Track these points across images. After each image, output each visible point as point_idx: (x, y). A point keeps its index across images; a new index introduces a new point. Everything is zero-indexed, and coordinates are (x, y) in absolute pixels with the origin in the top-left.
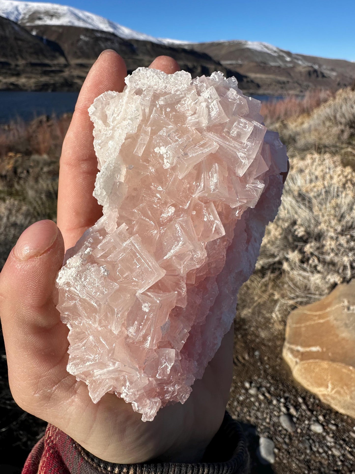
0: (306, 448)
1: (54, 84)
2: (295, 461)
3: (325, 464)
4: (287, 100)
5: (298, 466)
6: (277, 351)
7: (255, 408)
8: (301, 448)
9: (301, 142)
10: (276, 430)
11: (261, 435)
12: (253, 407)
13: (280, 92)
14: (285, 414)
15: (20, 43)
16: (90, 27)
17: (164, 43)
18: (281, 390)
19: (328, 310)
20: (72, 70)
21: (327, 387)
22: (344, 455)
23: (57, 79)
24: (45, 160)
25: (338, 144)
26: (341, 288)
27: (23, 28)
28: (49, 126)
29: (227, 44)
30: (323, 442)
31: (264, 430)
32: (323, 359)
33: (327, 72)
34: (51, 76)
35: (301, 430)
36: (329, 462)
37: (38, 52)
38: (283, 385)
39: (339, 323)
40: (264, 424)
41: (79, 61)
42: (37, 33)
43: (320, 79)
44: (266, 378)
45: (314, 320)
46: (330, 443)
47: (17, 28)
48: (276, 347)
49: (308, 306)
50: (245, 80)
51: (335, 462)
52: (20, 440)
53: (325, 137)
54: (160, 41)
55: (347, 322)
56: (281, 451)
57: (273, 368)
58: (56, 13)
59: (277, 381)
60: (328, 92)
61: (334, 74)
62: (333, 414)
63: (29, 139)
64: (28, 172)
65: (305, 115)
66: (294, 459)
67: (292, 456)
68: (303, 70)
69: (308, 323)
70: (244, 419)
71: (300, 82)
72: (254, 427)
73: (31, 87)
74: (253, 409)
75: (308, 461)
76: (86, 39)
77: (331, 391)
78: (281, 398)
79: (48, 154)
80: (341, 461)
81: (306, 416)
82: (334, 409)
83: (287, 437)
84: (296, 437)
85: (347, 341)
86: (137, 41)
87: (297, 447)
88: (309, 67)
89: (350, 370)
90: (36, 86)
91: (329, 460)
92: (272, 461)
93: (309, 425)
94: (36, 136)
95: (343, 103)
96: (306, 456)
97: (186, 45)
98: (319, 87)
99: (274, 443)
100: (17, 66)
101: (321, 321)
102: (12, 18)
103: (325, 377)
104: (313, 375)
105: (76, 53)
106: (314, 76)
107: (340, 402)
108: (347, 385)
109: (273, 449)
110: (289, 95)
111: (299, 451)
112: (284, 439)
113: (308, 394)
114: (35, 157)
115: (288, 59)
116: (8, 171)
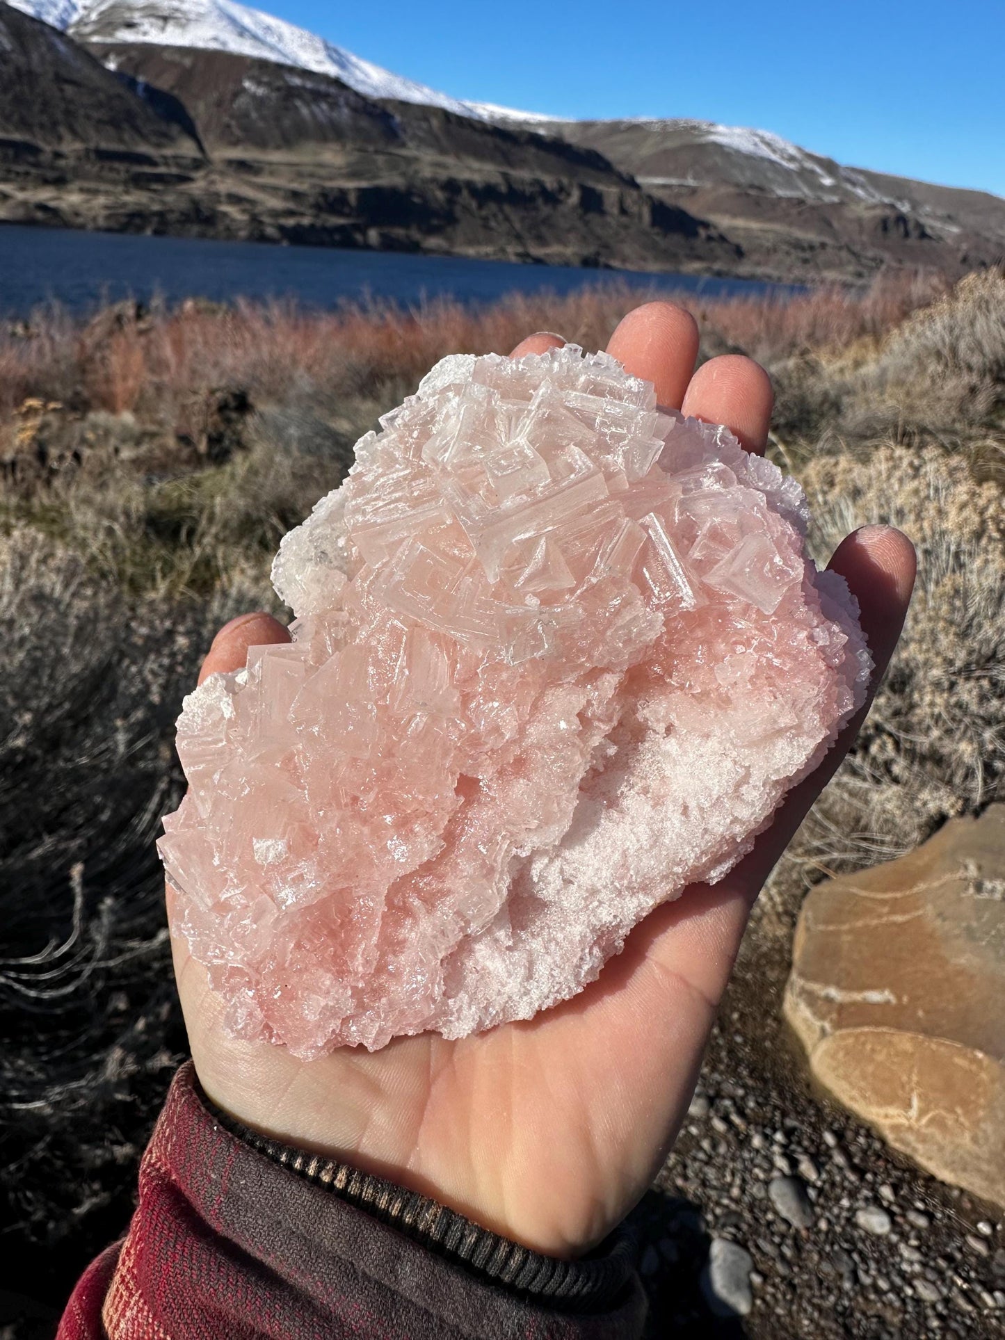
0: (841, 1276)
1: (161, 214)
2: (809, 1309)
3: (893, 1325)
4: (817, 297)
5: (817, 1325)
6: (767, 998)
7: (701, 1156)
8: (827, 1275)
9: (855, 415)
10: (756, 1219)
11: (714, 1234)
12: (693, 1152)
13: (798, 272)
14: (784, 1176)
15: (69, 90)
16: (273, 57)
17: (480, 116)
18: (776, 1107)
19: (922, 886)
20: (215, 177)
21: (909, 1106)
22: (947, 1301)
23: (172, 199)
24: (125, 427)
25: (958, 426)
26: (959, 828)
27: (81, 49)
28: (141, 333)
29: (657, 128)
30: (891, 1260)
31: (722, 1220)
32: (899, 1027)
33: (933, 225)
34: (155, 191)
35: (829, 1222)
36: (907, 1317)
37: (120, 120)
38: (781, 1094)
39: (948, 925)
40: (725, 1201)
41: (236, 153)
42: (120, 66)
43: (913, 241)
44: (734, 1072)
45: (880, 916)
46: (911, 1263)
47: (62, 47)
48: (764, 985)
49: (862, 875)
50: (702, 233)
51: (922, 1319)
52: (26, 1216)
53: (925, 402)
54: (470, 110)
55: (975, 924)
56: (770, 1281)
57: (755, 1044)
58: (177, 10)
59: (765, 1081)
60: (935, 281)
61: (955, 230)
62: (921, 1182)
63: (83, 366)
64: (77, 456)
65: (868, 339)
66: (805, 1304)
67: (801, 1297)
68: (867, 215)
69: (860, 924)
70: (668, 1185)
71: (857, 248)
72: (697, 1209)
73: (94, 219)
74: (695, 1159)
75: (847, 1313)
76: (261, 91)
77: (918, 1119)
78: (775, 1130)
79: (136, 410)
80: (940, 1316)
81: (846, 1184)
82: (925, 1170)
83: (789, 1242)
84: (815, 1243)
85: (972, 977)
86: (405, 105)
87: (815, 1273)
88: (885, 206)
89: (975, 1060)
90: (108, 217)
91: (906, 1312)
92: (744, 1308)
93: (853, 1211)
94: (103, 359)
95: (978, 313)
96: (839, 1298)
97: (540, 124)
98: (908, 265)
99: (752, 1256)
100: (58, 155)
101: (899, 918)
102: (51, 19)
103: (905, 1078)
104: (870, 1069)
105: (228, 126)
106: (895, 233)
107: (941, 1149)
108: (964, 1103)
109: (748, 1274)
110: (823, 281)
111: (821, 1282)
112: (779, 1245)
113: (853, 1125)
114: (100, 417)
115: (827, 181)
116: (19, 451)
